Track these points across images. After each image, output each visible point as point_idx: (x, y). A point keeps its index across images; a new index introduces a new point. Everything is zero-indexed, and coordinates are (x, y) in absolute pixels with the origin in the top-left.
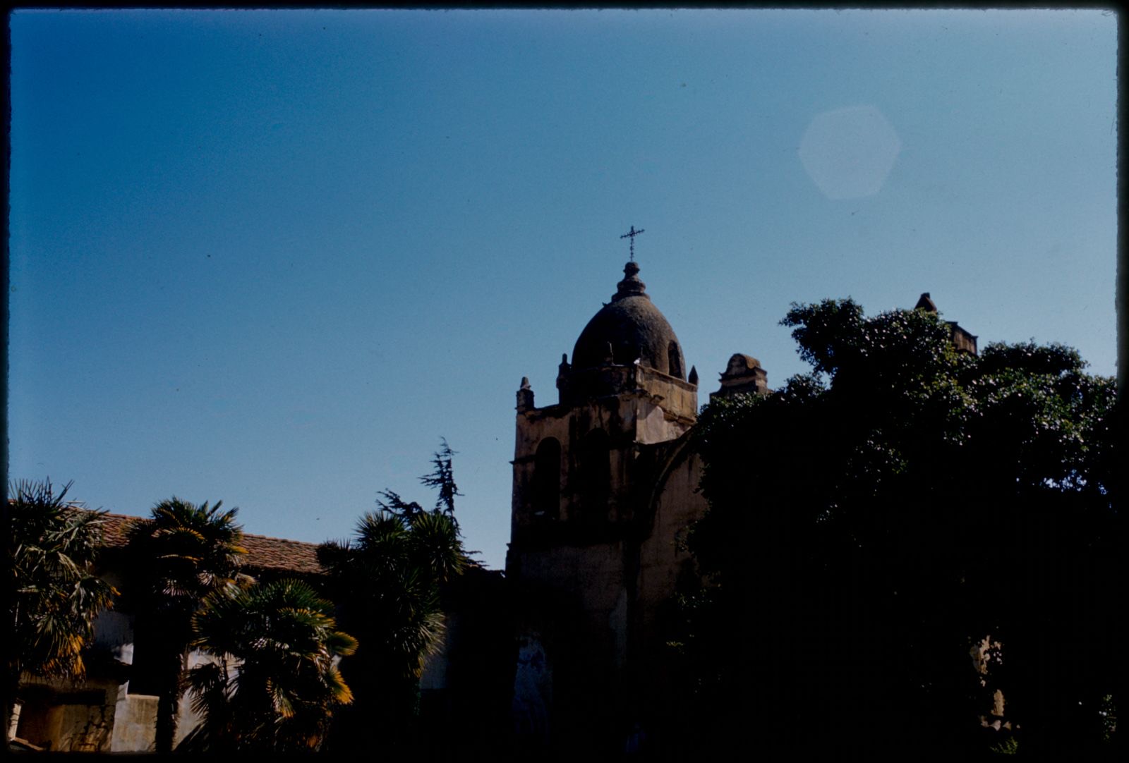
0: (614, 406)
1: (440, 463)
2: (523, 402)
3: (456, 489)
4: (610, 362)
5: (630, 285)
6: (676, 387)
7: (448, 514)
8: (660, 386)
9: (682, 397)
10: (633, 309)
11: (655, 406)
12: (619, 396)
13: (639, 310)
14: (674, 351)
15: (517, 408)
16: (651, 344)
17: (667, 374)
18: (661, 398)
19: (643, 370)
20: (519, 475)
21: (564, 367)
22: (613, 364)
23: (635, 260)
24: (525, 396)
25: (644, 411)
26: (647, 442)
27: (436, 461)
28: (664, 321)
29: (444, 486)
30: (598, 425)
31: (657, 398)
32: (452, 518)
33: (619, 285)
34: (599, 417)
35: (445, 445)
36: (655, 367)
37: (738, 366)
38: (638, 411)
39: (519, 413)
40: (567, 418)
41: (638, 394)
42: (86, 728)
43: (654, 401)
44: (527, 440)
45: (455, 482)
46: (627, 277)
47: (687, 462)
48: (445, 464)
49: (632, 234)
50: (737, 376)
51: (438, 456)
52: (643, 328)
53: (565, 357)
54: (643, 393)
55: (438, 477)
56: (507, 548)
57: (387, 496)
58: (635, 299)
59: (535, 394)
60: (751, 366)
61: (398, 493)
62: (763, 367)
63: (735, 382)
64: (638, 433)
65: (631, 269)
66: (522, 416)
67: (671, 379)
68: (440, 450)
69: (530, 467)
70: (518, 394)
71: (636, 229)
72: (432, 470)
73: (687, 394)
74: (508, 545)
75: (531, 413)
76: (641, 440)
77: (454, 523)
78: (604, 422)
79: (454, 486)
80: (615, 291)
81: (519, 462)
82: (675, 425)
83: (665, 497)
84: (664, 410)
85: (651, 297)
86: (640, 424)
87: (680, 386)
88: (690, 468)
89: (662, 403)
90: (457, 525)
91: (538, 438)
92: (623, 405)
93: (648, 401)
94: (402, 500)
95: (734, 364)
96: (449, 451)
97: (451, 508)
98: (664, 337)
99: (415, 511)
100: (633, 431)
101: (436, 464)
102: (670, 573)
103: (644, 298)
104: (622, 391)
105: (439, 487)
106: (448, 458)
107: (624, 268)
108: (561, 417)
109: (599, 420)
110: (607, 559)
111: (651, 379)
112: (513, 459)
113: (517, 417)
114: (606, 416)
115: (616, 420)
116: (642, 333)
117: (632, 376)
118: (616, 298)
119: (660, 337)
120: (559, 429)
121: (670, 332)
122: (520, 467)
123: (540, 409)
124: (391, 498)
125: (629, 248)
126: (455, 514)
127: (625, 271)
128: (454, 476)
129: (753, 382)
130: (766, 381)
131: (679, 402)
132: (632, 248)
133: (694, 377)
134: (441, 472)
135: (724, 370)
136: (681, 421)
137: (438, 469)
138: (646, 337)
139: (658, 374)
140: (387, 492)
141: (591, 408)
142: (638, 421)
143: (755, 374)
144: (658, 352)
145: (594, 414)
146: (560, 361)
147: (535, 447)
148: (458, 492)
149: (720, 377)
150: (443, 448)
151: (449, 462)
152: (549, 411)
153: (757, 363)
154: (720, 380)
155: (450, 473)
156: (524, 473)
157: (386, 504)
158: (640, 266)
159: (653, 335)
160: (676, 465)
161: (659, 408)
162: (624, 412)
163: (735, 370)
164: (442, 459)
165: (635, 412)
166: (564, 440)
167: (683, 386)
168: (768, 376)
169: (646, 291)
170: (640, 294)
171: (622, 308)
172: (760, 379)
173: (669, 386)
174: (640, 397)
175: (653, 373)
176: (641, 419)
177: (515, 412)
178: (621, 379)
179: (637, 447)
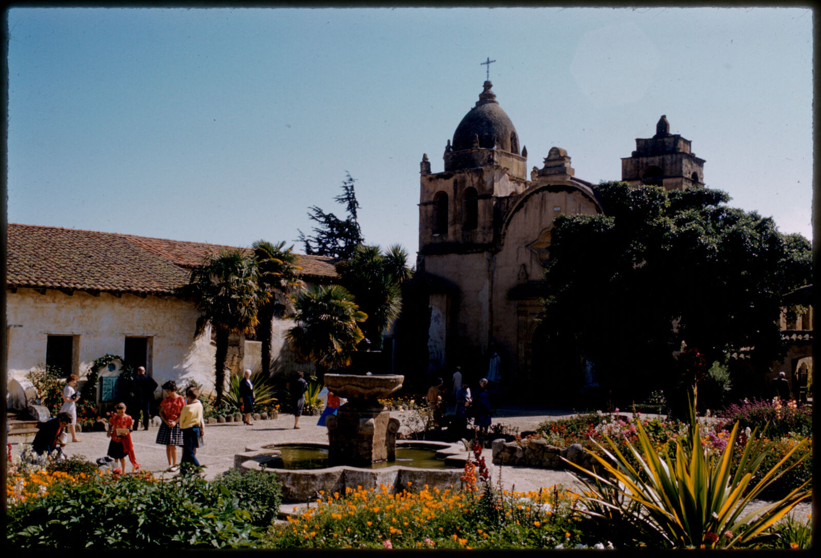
0: (480, 173)
1: (346, 188)
2: (424, 169)
3: (358, 204)
4: (477, 147)
5: (487, 96)
6: (515, 160)
7: (353, 220)
8: (506, 160)
9: (518, 165)
10: (490, 112)
11: (503, 174)
12: (483, 168)
13: (493, 113)
14: (514, 138)
15: (421, 172)
16: (501, 134)
17: (510, 152)
18: (508, 169)
19: (497, 153)
20: (423, 213)
21: (448, 148)
22: (479, 148)
23: (489, 80)
24: (426, 164)
25: (498, 177)
26: (500, 195)
27: (344, 187)
28: (508, 120)
29: (350, 202)
30: (471, 185)
31: (505, 170)
32: (356, 223)
33: (481, 96)
34: (471, 180)
35: (348, 176)
36: (503, 148)
37: (554, 154)
38: (495, 178)
39: (422, 176)
40: (451, 181)
41: (495, 167)
42: (233, 358)
43: (504, 171)
44: (427, 192)
45: (357, 200)
46: (485, 90)
47: (524, 208)
48: (349, 188)
49: (488, 62)
50: (554, 160)
51: (345, 183)
52: (496, 125)
53: (449, 141)
54: (498, 167)
55: (346, 196)
56: (417, 255)
57: (314, 210)
58: (490, 105)
59: (431, 164)
60: (562, 155)
61: (322, 208)
62: (569, 155)
63: (552, 164)
64: (495, 190)
65: (487, 85)
66: (424, 178)
67: (512, 155)
68: (346, 179)
69: (430, 208)
70: (421, 164)
71: (490, 60)
72: (342, 193)
73: (521, 163)
74: (417, 253)
75: (429, 176)
76: (497, 194)
77: (358, 227)
78: (474, 183)
79: (357, 202)
80: (478, 99)
81: (423, 204)
82: (514, 183)
83: (511, 228)
84: (509, 175)
85: (500, 103)
86: (496, 185)
87: (518, 159)
88: (526, 212)
89: (508, 172)
90: (359, 228)
91: (434, 190)
92: (486, 173)
93: (500, 171)
94: (324, 212)
95: (552, 153)
96: (351, 180)
97: (355, 217)
98: (508, 129)
99: (332, 219)
100: (492, 190)
101: (344, 188)
102: (514, 271)
103: (495, 104)
104: (484, 164)
105: (346, 204)
106: (351, 184)
107: (483, 84)
108: (448, 179)
109: (471, 182)
110: (476, 262)
111: (501, 156)
112: (419, 203)
113: (421, 178)
114: (476, 179)
115: (482, 183)
116: (495, 128)
117: (491, 157)
118: (479, 104)
119: (506, 130)
120: (447, 186)
121: (512, 126)
122: (423, 208)
123: (435, 174)
124: (317, 211)
125: (486, 72)
126: (358, 220)
127: (484, 86)
128: (356, 196)
129: (563, 164)
130: (570, 163)
131: (517, 169)
132: (488, 72)
133: (525, 153)
134: (348, 194)
135: (546, 156)
136: (518, 180)
137: (346, 191)
138: (498, 130)
139: (505, 153)
140: (314, 208)
141: (466, 174)
142: (495, 184)
143: (564, 160)
144: (505, 139)
145: (468, 178)
146: (446, 144)
147: (433, 196)
148: (359, 206)
149: (544, 160)
150: (348, 178)
151: (352, 187)
152: (439, 176)
153: (565, 152)
154: (544, 162)
155: (354, 194)
156: (426, 211)
157: (314, 215)
158: (493, 83)
159: (502, 128)
160: (517, 209)
161: (506, 175)
162: (486, 177)
163: (552, 157)
164: (348, 185)
165: (493, 178)
166: (450, 193)
167: (519, 159)
168: (571, 160)
169: (496, 99)
170: (493, 102)
171: (483, 112)
172: (567, 162)
173: (511, 159)
174: (496, 169)
175: (502, 152)
176: (497, 182)
177: (420, 175)
178: (483, 157)
179: (495, 199)
